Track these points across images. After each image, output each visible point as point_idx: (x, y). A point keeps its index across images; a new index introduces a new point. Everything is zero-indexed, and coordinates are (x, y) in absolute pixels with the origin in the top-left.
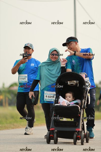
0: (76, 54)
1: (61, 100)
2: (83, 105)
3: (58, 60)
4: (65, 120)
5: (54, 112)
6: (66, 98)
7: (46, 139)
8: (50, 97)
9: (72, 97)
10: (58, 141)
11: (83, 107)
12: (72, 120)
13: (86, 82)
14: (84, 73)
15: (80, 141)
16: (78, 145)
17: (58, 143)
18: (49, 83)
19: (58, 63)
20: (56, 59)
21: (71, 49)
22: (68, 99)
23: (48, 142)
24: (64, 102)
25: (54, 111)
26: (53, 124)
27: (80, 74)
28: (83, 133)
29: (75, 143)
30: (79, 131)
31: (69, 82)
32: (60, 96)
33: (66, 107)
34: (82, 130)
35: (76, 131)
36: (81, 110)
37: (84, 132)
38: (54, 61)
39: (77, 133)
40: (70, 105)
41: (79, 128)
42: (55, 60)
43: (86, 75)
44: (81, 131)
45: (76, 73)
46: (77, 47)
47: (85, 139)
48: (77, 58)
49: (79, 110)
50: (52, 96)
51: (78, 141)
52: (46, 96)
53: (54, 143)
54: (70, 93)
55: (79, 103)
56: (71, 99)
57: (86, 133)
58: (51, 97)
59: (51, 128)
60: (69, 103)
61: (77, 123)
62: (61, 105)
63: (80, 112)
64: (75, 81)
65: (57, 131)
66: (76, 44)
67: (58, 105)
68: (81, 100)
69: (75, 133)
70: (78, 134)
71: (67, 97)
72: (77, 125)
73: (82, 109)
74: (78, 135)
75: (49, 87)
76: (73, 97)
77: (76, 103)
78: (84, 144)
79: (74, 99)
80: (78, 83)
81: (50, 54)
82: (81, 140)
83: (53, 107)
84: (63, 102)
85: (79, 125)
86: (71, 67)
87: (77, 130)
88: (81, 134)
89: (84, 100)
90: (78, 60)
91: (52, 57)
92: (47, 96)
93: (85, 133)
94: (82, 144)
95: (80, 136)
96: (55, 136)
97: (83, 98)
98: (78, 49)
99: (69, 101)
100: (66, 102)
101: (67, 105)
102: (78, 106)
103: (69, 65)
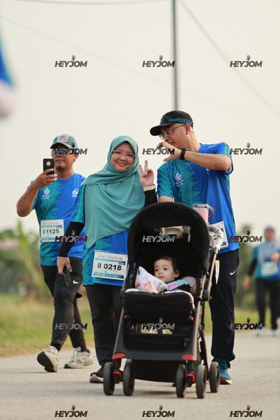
0: (185, 156)
1: (143, 276)
2: (202, 292)
3: (134, 168)
5: (123, 310)
6: (157, 273)
10: (136, 387)
11: (201, 297)
13: (212, 230)
14: (205, 205)
16: (189, 398)
18: (109, 231)
19: (133, 176)
20: (128, 166)
21: (173, 142)
22: (161, 275)
23: (109, 391)
24: (149, 283)
25: (125, 309)
26: (122, 342)
27: (195, 209)
28: (202, 367)
30: (191, 362)
31: (163, 229)
32: (140, 268)
34: (200, 359)
35: (184, 362)
36: (196, 306)
37: (206, 364)
38: (121, 172)
39: (184, 366)
40: (166, 290)
41: (191, 353)
42: (123, 169)
43: (210, 211)
44: (198, 360)
45: (184, 206)
46: (190, 139)
48: (188, 169)
49: (191, 304)
50: (115, 266)
51: (188, 389)
52: (99, 266)
53: (123, 393)
54: (166, 259)
55: (190, 287)
57: (209, 367)
58: (113, 268)
59: (114, 352)
61: (185, 339)
62: (143, 293)
63: (193, 310)
64: (180, 227)
65: (132, 360)
66: (187, 129)
67: (134, 292)
68: (198, 277)
69: (180, 365)
70: (189, 369)
72: (185, 345)
73: (200, 302)
74: (189, 373)
75: (109, 240)
76: (175, 270)
77: (184, 285)
78: (205, 395)
79: (176, 273)
80: (188, 232)
81: (113, 152)
82: (197, 385)
83: (121, 298)
84: (146, 284)
85: (190, 343)
86: (171, 191)
87: (185, 357)
88: (197, 367)
89: (205, 277)
90: (191, 175)
91: (116, 161)
92: (102, 266)
93: (207, 367)
94: (200, 396)
95: (195, 375)
96: (127, 375)
97: (202, 271)
98: (193, 144)
99: (164, 280)
100: (155, 283)
101: (160, 291)
102: (190, 294)
103: (167, 187)
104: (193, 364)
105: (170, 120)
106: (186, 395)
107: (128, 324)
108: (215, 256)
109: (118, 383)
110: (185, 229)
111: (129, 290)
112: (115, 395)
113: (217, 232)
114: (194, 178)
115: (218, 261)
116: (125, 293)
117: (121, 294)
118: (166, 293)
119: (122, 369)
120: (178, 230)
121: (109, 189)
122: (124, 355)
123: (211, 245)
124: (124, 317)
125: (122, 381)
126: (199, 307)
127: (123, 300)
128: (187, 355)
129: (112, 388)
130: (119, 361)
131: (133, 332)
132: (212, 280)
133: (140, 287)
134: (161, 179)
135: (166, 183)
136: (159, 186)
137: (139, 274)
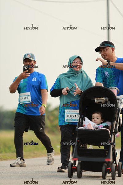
1: (87, 121)
2: (114, 129)
4: (91, 147)
5: (77, 137)
6: (93, 120)
8: (73, 116)
9: (100, 118)
11: (114, 131)
12: (100, 147)
13: (118, 99)
14: (115, 88)
15: (110, 175)
17: (82, 176)
21: (106, 55)
22: (95, 121)
23: (70, 176)
24: (90, 124)
26: (76, 152)
27: (111, 89)
28: (114, 165)
29: (104, 177)
30: (109, 162)
31: (96, 99)
32: (85, 117)
33: (92, 131)
34: (113, 161)
35: (106, 162)
36: (111, 135)
37: (116, 163)
39: (106, 164)
41: (109, 158)
43: (117, 91)
47: (117, 172)
49: (109, 135)
50: (76, 115)
51: (108, 175)
53: (77, 177)
54: (98, 113)
55: (108, 127)
56: (99, 120)
57: (117, 164)
60: (96, 126)
62: (87, 129)
63: (110, 138)
64: (104, 98)
65: (81, 161)
67: (82, 129)
68: (112, 122)
69: (104, 164)
70: (108, 166)
71: (93, 118)
72: (106, 154)
73: (113, 134)
76: (102, 119)
77: (106, 126)
80: (108, 101)
81: (73, 63)
82: (112, 173)
83: (76, 132)
84: (88, 125)
85: (109, 153)
86: (102, 80)
87: (107, 160)
88: (112, 165)
89: (115, 121)
90: (112, 72)
93: (116, 165)
94: (113, 178)
95: (111, 168)
96: (79, 169)
97: (114, 119)
98: (114, 58)
100: (92, 125)
101: (94, 128)
102: (108, 130)
103: (100, 78)
104: (110, 163)
105: (106, 45)
107: (79, 144)
108: (120, 112)
109: (75, 172)
110: (106, 99)
111: (80, 128)
113: (121, 100)
114: (114, 74)
115: (121, 114)
116: (78, 130)
117: (76, 130)
118: (97, 129)
119: (76, 165)
120: (103, 99)
121: (71, 79)
122: (77, 159)
123: (118, 107)
124: (77, 141)
126: (113, 136)
129: (72, 174)
131: (82, 148)
132: (119, 123)
133: (85, 127)
134: (98, 74)
135: (100, 76)
136: (96, 77)
137: (84, 120)
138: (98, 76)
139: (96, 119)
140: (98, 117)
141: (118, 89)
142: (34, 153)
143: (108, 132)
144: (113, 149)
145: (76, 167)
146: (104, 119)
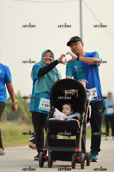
0: (80, 58)
1: (57, 113)
2: (83, 120)
4: (61, 137)
7: (38, 161)
9: (70, 109)
10: (54, 164)
11: (83, 122)
12: (70, 138)
13: (87, 91)
17: (53, 167)
20: (51, 61)
22: (65, 112)
23: (41, 165)
24: (60, 115)
25: (48, 127)
27: (80, 82)
28: (83, 155)
30: (78, 152)
31: (66, 91)
32: (56, 109)
33: (62, 122)
35: (75, 152)
36: (81, 126)
37: (85, 152)
39: (75, 154)
41: (78, 148)
43: (86, 83)
44: (81, 152)
47: (86, 161)
48: (80, 63)
51: (77, 164)
53: (47, 166)
55: (78, 118)
59: (44, 147)
60: (66, 117)
62: (57, 120)
63: (79, 128)
64: (73, 90)
65: (52, 151)
66: (83, 45)
67: (53, 120)
69: (74, 153)
70: (77, 155)
71: (63, 109)
72: (76, 144)
73: (82, 125)
74: (77, 157)
76: (71, 110)
77: (75, 117)
78: (85, 167)
79: (72, 111)
80: (77, 93)
81: (43, 56)
83: (47, 122)
84: (59, 116)
85: (78, 144)
87: (76, 150)
88: (81, 155)
89: (84, 113)
90: (81, 66)
93: (85, 154)
94: (82, 168)
95: (80, 158)
96: (50, 158)
97: (83, 111)
98: (83, 52)
99: (66, 114)
100: (62, 116)
101: (64, 119)
102: (78, 121)
103: (70, 72)
104: (79, 153)
106: (76, 167)
107: (50, 134)
108: (89, 103)
109: (46, 162)
110: (75, 91)
112: (44, 167)
113: (89, 92)
114: (83, 68)
115: (90, 106)
116: (49, 120)
118: (67, 120)
119: (47, 155)
120: (72, 91)
122: (48, 149)
123: (87, 98)
124: (48, 132)
125: (47, 161)
127: (48, 124)
128: (77, 149)
129: (43, 164)
130: (46, 151)
131: (52, 138)
132: (88, 114)
133: (55, 117)
134: (68, 68)
135: (70, 70)
136: (67, 72)
137: (55, 111)
138: (68, 71)
139: (66, 110)
140: (68, 108)
141: (87, 81)
142: (13, 143)
143: (77, 122)
144: (82, 139)
145: (47, 157)
146: (74, 111)
